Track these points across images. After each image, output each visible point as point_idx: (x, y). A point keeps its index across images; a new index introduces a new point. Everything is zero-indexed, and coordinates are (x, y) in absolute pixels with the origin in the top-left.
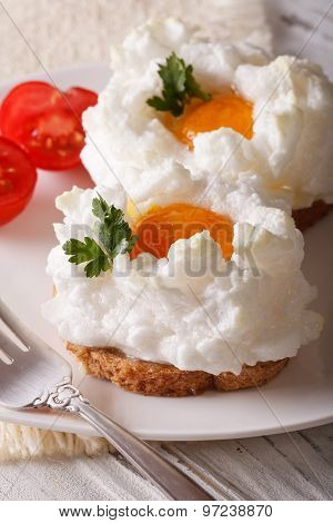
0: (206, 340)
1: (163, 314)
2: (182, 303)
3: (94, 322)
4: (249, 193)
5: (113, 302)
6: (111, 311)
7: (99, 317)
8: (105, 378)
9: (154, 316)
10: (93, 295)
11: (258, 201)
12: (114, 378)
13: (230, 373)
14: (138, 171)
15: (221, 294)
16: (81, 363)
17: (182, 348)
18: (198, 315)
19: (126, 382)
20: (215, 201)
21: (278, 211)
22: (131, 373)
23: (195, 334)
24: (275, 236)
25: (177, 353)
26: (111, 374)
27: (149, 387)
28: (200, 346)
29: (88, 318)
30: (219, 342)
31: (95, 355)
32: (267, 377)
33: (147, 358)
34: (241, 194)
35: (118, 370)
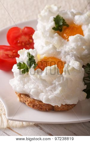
0: (52, 96)
1: (41, 87)
2: (46, 84)
3: (22, 86)
4: (72, 56)
5: (28, 81)
6: (27, 84)
7: (24, 85)
8: (24, 103)
9: (39, 87)
10: (23, 79)
11: (74, 59)
12: (27, 103)
13: (57, 106)
14: (43, 47)
15: (57, 83)
16: (18, 98)
17: (45, 97)
18: (50, 88)
19: (29, 104)
20: (63, 57)
21: (78, 62)
22: (31, 102)
23: (49, 93)
24: (76, 69)
25: (43, 98)
26: (26, 102)
27: (35, 107)
28: (50, 97)
29: (21, 85)
30: (55, 97)
31: (22, 96)
32: (69, 109)
33: (35, 99)
34: (70, 56)
35: (27, 101)
